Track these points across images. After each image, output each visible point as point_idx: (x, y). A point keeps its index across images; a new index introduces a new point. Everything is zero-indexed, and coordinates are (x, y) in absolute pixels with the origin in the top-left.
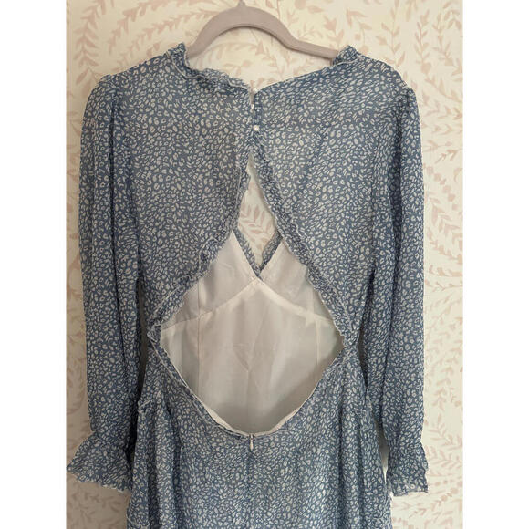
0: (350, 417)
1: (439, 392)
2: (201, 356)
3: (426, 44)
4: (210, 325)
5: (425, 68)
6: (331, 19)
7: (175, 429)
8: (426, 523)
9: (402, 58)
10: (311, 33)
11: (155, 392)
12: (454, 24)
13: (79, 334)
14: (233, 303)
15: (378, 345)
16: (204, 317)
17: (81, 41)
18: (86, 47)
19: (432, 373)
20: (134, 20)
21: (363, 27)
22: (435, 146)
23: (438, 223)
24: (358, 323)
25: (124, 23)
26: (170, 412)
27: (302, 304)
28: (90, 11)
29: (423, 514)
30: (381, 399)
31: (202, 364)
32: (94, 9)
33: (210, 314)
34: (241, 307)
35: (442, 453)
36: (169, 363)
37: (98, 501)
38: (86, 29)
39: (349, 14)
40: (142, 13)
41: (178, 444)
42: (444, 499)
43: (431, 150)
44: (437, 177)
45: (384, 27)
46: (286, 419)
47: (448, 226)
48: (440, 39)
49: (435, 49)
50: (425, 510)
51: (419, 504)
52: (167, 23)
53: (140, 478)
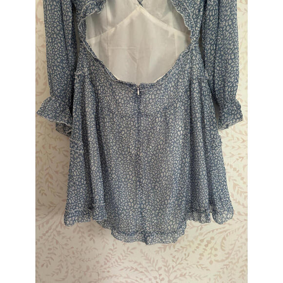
0: (196, 85)
2: (110, 54)
4: (114, 34)
11: (83, 70)
13: (42, 46)
14: (126, 21)
16: (110, 31)
24: (199, 26)
27: (166, 22)
29: (241, 161)
30: (214, 76)
31: (110, 58)
33: (113, 29)
34: (131, 24)
36: (94, 54)
37: (56, 150)
41: (97, 101)
50: (243, 158)
51: (239, 154)
53: (77, 114)
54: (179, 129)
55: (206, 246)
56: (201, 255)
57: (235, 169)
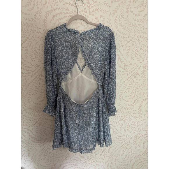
0: (100, 101)
1: (120, 97)
2: (70, 89)
3: (117, 22)
4: (71, 82)
5: (117, 28)
6: (97, 17)
7: (64, 104)
8: (117, 125)
9: (112, 25)
10: (92, 20)
11: (60, 96)
12: (123, 18)
14: (76, 78)
15: (106, 86)
16: (70, 81)
17: (44, 22)
18: (45, 23)
19: (118, 93)
20: (55, 17)
21: (103, 19)
22: (119, 44)
23: (119, 61)
24: (102, 82)
25: (53, 18)
26: (63, 100)
27: (91, 78)
28: (46, 16)
30: (107, 98)
31: (70, 91)
32: (47, 15)
33: (71, 80)
34: (78, 79)
35: (121, 110)
36: (63, 90)
38: (45, 19)
39: (100, 16)
40: (57, 16)
41: (65, 107)
42: (121, 120)
43: (118, 45)
44: (119, 51)
45: (108, 19)
46: (87, 101)
47: (122, 62)
48: (120, 21)
49: (119, 23)
50: (117, 122)
52: (62, 18)
53: (58, 113)
54: (94, 116)
55: (103, 151)
56: (101, 154)
57: (114, 126)
